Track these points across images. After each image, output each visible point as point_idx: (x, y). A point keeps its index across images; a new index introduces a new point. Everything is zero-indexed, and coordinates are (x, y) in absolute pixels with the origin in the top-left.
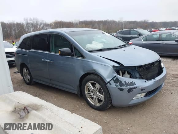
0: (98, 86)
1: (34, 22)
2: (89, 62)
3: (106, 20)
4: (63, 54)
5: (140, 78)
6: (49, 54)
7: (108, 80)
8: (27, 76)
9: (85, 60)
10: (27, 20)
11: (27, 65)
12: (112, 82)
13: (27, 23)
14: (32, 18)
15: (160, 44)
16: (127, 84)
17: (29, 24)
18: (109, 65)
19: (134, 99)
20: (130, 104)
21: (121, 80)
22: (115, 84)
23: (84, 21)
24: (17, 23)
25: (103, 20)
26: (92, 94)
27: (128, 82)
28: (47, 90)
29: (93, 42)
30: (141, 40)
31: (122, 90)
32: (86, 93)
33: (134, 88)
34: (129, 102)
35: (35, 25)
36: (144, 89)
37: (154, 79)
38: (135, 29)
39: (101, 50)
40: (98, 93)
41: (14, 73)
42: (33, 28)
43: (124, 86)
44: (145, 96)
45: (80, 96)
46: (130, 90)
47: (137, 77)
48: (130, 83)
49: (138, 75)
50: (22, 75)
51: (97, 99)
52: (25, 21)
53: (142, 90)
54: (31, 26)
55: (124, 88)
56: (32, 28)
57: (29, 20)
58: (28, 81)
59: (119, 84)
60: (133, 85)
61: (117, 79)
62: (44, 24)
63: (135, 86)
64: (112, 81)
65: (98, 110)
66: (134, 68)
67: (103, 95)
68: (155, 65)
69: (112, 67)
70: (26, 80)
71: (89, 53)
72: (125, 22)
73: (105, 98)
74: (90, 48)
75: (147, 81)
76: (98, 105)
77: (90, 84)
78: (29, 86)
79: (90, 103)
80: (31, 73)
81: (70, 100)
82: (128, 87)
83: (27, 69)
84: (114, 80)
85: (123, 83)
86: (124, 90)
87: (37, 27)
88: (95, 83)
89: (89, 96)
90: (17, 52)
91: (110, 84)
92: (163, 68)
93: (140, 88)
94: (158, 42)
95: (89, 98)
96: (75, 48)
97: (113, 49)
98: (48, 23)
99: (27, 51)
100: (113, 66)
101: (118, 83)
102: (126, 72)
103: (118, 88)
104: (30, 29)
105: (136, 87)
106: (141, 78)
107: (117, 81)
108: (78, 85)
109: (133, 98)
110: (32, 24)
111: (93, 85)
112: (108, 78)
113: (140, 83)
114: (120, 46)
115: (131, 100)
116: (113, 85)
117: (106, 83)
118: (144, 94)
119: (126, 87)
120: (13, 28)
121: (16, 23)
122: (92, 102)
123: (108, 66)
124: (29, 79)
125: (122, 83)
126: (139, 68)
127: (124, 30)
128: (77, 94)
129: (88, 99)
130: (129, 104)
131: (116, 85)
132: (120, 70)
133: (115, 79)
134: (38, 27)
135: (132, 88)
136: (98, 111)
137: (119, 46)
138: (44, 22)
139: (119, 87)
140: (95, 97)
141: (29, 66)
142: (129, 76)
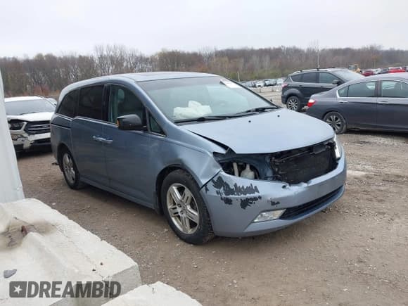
0: (187, 192)
1: (115, 54)
2: (171, 144)
3: (277, 47)
4: (125, 126)
5: (273, 180)
6: (106, 126)
7: (203, 181)
8: (70, 170)
9: (166, 139)
10: (101, 49)
11: (70, 149)
12: (210, 186)
13: (101, 56)
14: (112, 45)
15: (377, 104)
16: (238, 190)
17: (105, 58)
18: (206, 151)
19: (256, 221)
20: (247, 233)
21: (227, 182)
22: (217, 189)
23: (228, 50)
24: (80, 57)
25: (272, 48)
26: (179, 210)
27: (241, 187)
28: (106, 201)
29: (191, 103)
30: (335, 96)
31: (228, 201)
32: (170, 207)
33: (255, 199)
34: (245, 228)
35: (117, 61)
36: (278, 203)
37: (306, 181)
38: (329, 70)
39: (202, 120)
40: (189, 208)
41: (53, 164)
42: (114, 67)
43: (233, 194)
44: (282, 217)
45: (160, 213)
46: (245, 203)
47: (268, 177)
48: (245, 187)
49: (269, 173)
50: (62, 169)
51: (187, 221)
52: (97, 51)
53: (273, 203)
54: (109, 62)
55: (234, 198)
56: (111, 68)
57: (105, 49)
58: (72, 182)
59: (224, 190)
60: (254, 193)
61: (220, 178)
62: (137, 58)
63: (256, 194)
64: (211, 183)
65: (190, 243)
66: (261, 158)
67: (196, 211)
68: (316, 153)
69: (211, 155)
70: (68, 178)
71: (175, 126)
72: (323, 50)
73: (200, 216)
74: (181, 114)
75: (288, 186)
76: (190, 231)
77: (175, 188)
78: (74, 191)
79: (176, 227)
80: (77, 166)
81: (143, 222)
82: (242, 196)
83: (71, 157)
84: (213, 181)
85: (232, 187)
86: (233, 203)
87: (123, 65)
88: (183, 187)
89: (175, 214)
90: (55, 122)
91: (207, 190)
92: (339, 159)
93: (269, 199)
94: (374, 100)
95: (175, 219)
96: (150, 115)
97: (230, 117)
98: (146, 57)
99: (70, 119)
100: (215, 154)
101: (222, 188)
102: (248, 167)
103: (222, 199)
104: (107, 69)
105: (260, 197)
106: (276, 178)
107: (219, 183)
108: (155, 191)
109: (255, 219)
110: (112, 58)
111: (181, 190)
112: (204, 176)
113: (270, 189)
114: (250, 111)
115: (250, 224)
116: (213, 191)
117: (201, 187)
118: (280, 213)
119: (237, 196)
120: (72, 68)
121: (77, 56)
122: (180, 225)
123: (204, 153)
124: (74, 177)
125: (229, 188)
126: (273, 158)
127: (305, 71)
128: (154, 210)
129: (173, 219)
130: (246, 231)
131: (218, 193)
132: (235, 162)
133: (215, 179)
134: (125, 64)
135: (251, 199)
136: (189, 245)
137: (247, 112)
138: (138, 54)
139: (224, 196)
140: (184, 216)
141: (73, 151)
142: (251, 174)
